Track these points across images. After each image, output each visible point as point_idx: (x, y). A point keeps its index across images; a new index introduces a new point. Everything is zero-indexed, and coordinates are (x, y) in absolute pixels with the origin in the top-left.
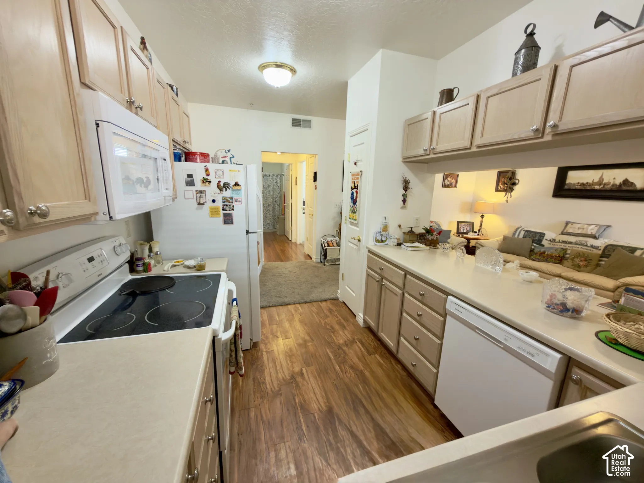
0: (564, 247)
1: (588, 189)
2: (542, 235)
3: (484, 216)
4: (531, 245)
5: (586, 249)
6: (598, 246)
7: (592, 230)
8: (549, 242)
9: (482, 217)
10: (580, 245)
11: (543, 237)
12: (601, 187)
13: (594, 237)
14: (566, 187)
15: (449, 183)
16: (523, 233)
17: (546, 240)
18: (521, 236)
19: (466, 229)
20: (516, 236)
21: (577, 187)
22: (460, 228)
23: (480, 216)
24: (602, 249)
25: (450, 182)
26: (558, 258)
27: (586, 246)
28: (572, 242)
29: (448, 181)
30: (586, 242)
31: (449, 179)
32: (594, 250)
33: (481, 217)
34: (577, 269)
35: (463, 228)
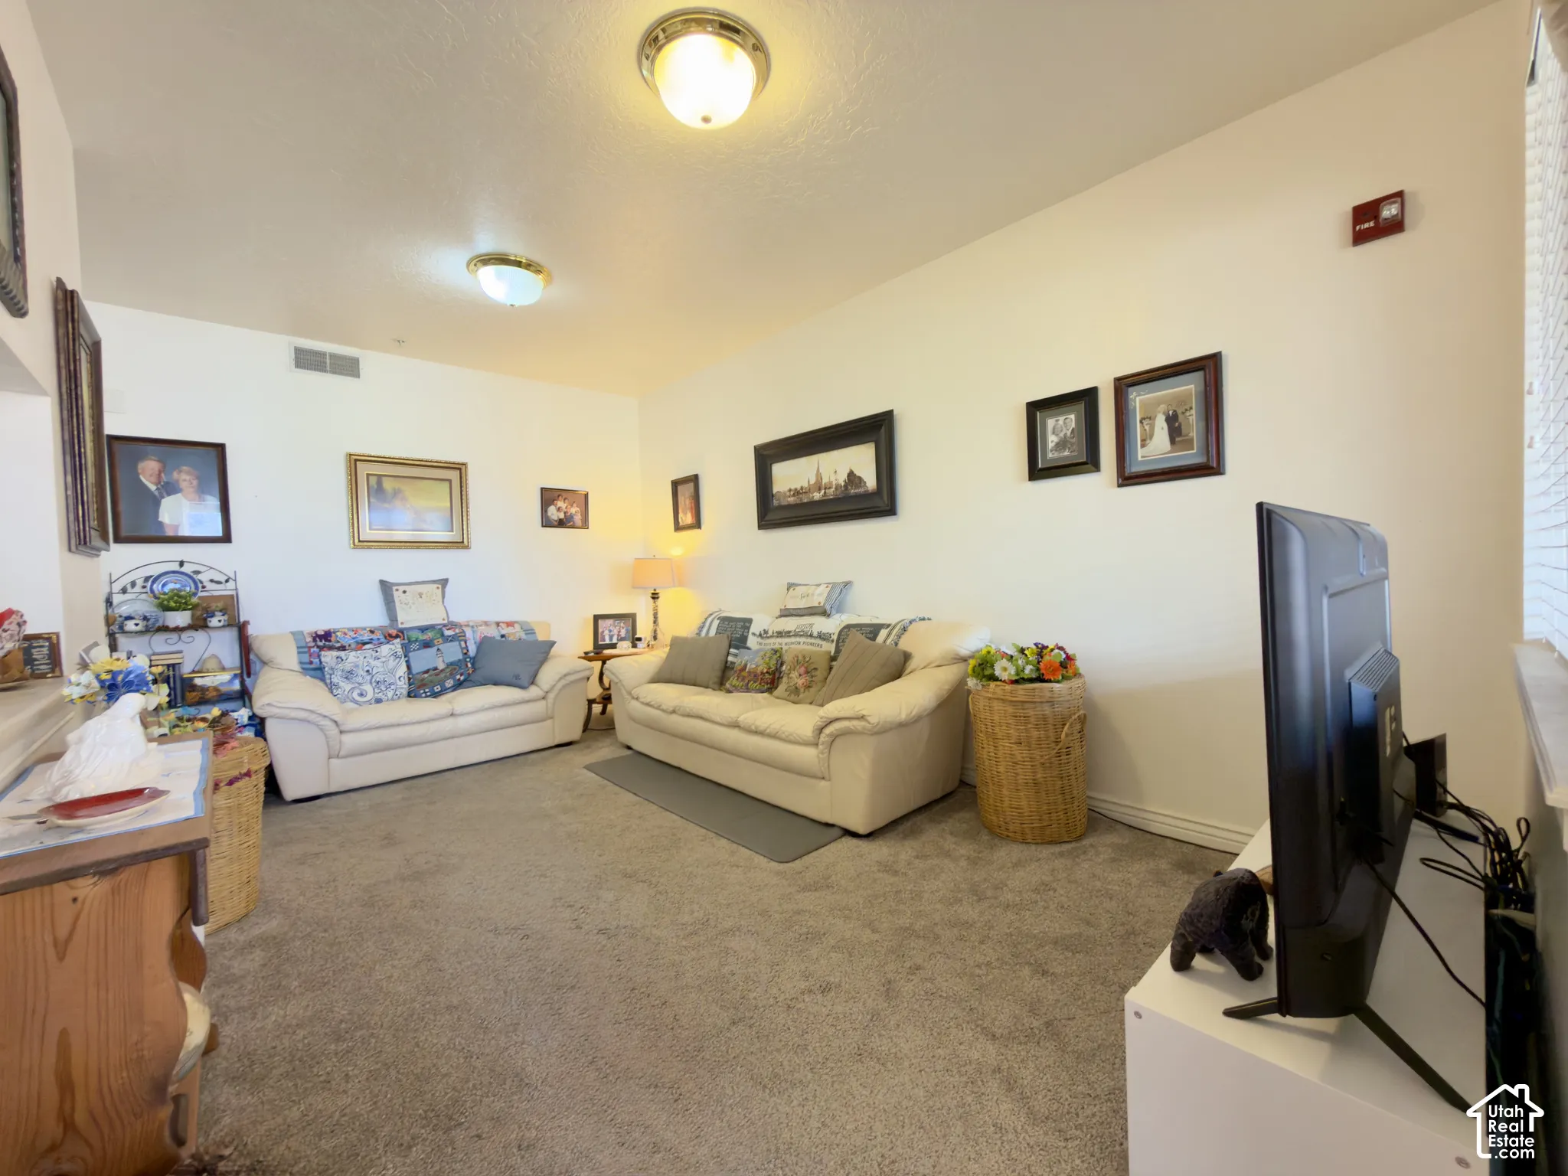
0: (777, 647)
1: (805, 501)
2: (747, 623)
3: (657, 594)
4: (725, 653)
5: (811, 644)
6: (830, 632)
7: (818, 598)
8: (759, 639)
9: (655, 596)
10: (801, 635)
11: (748, 628)
12: (821, 494)
13: (825, 613)
14: (776, 503)
15: (562, 516)
16: (716, 623)
17: (754, 634)
18: (713, 633)
19: (618, 635)
20: (703, 634)
21: (789, 499)
22: (603, 632)
23: (650, 595)
24: (835, 637)
25: (565, 513)
26: (767, 676)
27: (811, 636)
28: (790, 632)
29: (559, 509)
30: (811, 625)
31: (560, 504)
32: (824, 643)
33: (653, 598)
34: (793, 697)
35: (610, 631)
